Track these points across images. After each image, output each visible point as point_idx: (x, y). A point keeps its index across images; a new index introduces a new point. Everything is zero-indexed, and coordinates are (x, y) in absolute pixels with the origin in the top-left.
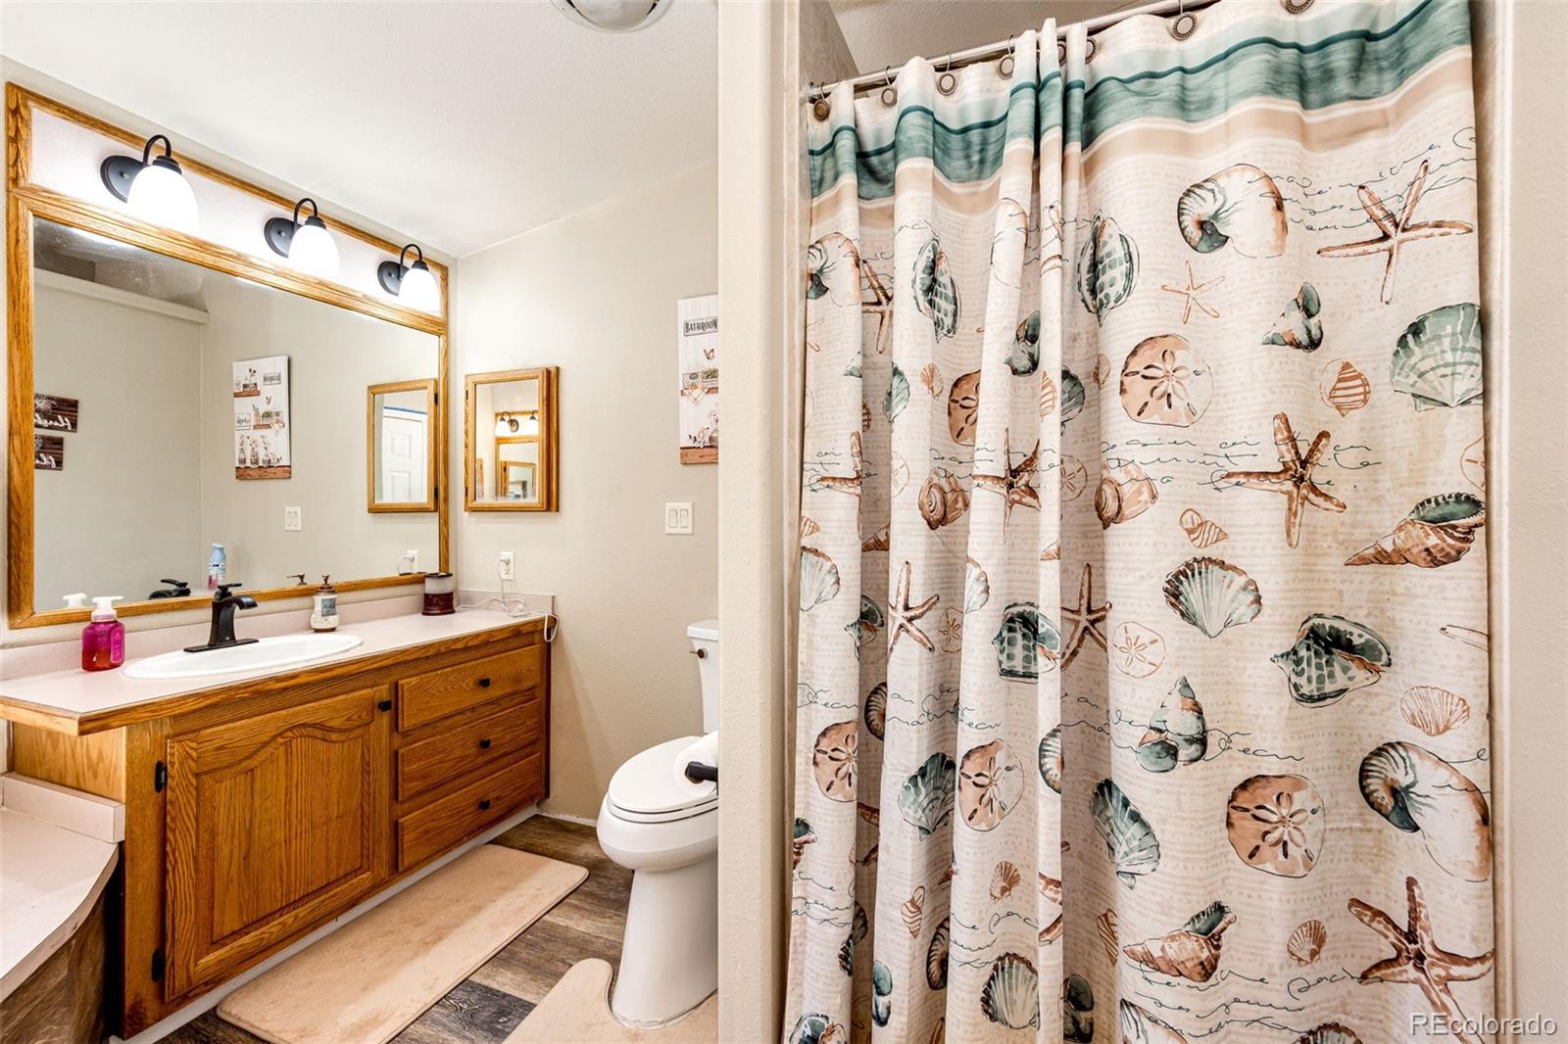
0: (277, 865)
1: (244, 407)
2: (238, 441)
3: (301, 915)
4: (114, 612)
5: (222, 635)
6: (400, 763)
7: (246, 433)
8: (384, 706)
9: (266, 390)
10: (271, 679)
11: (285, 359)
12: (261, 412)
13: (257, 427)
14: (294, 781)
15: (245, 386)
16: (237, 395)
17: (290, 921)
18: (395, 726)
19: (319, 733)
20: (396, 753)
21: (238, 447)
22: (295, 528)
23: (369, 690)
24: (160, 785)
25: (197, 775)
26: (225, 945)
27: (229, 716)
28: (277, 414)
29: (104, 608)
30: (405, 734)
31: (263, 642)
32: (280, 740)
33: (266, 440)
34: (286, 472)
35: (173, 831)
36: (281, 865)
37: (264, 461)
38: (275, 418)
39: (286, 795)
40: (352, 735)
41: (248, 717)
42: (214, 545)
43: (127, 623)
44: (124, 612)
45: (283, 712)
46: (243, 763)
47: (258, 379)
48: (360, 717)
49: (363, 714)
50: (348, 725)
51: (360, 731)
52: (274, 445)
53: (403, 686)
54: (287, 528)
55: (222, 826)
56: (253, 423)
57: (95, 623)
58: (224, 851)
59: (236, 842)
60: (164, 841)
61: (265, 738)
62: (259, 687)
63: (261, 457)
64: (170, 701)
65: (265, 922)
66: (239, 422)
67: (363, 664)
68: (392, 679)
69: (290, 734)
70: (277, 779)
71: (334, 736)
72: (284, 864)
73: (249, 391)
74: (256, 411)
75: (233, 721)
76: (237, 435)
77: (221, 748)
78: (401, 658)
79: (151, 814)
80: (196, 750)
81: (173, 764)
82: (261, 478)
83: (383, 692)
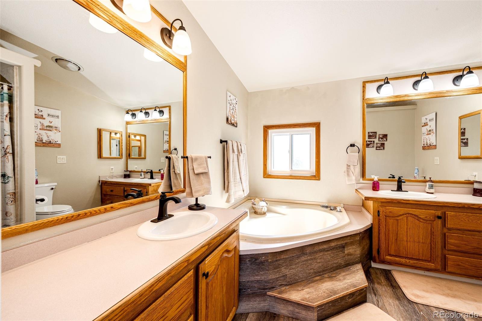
0: (404, 245)
1: (424, 129)
2: (423, 139)
3: (411, 262)
4: (377, 180)
5: (399, 189)
6: (446, 237)
7: (425, 137)
8: (439, 217)
9: (429, 123)
10: (402, 200)
11: (435, 113)
12: (428, 130)
13: (427, 134)
14: (409, 228)
15: (425, 123)
16: (423, 126)
17: (408, 262)
18: (444, 225)
19: (416, 218)
20: (445, 234)
21: (423, 141)
22: (437, 164)
23: (434, 211)
24: (379, 215)
25: (385, 216)
26: (391, 257)
27: (393, 206)
28: (432, 130)
29: (376, 179)
30: (449, 229)
31: (409, 192)
32: (405, 216)
33: (430, 138)
34: (435, 147)
35: (381, 226)
36: (405, 247)
37: (429, 144)
38: (432, 131)
39: (407, 230)
40: (428, 222)
41: (397, 207)
42: (416, 168)
43: (380, 182)
44: (380, 180)
45: (406, 209)
46: (396, 217)
47: (428, 121)
48: (430, 218)
49: (431, 218)
50: (426, 219)
51: (430, 222)
52: (431, 139)
53: (447, 214)
54: (435, 164)
55: (391, 229)
56: (426, 133)
57: (374, 181)
58: (391, 235)
59: (394, 235)
60: (379, 227)
61: (401, 213)
62: (399, 201)
63: (428, 143)
64: (380, 198)
65: (402, 258)
66: (423, 134)
67: (431, 203)
68: (443, 210)
69: (408, 215)
70: (404, 225)
71: (421, 220)
72: (406, 246)
73: (426, 124)
74: (427, 130)
75: (394, 207)
76: (423, 137)
77: (390, 212)
78: (446, 205)
79: (377, 220)
80: (385, 210)
81: (381, 212)
82: (428, 149)
83: (439, 213)
